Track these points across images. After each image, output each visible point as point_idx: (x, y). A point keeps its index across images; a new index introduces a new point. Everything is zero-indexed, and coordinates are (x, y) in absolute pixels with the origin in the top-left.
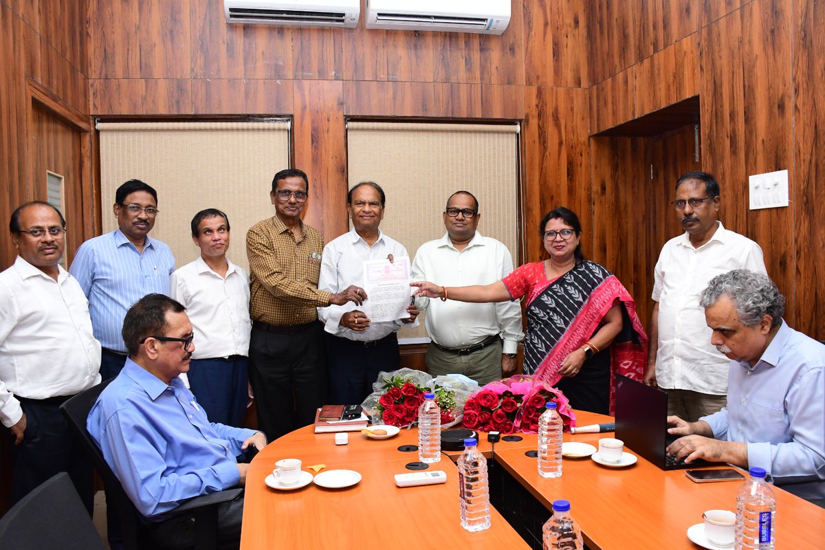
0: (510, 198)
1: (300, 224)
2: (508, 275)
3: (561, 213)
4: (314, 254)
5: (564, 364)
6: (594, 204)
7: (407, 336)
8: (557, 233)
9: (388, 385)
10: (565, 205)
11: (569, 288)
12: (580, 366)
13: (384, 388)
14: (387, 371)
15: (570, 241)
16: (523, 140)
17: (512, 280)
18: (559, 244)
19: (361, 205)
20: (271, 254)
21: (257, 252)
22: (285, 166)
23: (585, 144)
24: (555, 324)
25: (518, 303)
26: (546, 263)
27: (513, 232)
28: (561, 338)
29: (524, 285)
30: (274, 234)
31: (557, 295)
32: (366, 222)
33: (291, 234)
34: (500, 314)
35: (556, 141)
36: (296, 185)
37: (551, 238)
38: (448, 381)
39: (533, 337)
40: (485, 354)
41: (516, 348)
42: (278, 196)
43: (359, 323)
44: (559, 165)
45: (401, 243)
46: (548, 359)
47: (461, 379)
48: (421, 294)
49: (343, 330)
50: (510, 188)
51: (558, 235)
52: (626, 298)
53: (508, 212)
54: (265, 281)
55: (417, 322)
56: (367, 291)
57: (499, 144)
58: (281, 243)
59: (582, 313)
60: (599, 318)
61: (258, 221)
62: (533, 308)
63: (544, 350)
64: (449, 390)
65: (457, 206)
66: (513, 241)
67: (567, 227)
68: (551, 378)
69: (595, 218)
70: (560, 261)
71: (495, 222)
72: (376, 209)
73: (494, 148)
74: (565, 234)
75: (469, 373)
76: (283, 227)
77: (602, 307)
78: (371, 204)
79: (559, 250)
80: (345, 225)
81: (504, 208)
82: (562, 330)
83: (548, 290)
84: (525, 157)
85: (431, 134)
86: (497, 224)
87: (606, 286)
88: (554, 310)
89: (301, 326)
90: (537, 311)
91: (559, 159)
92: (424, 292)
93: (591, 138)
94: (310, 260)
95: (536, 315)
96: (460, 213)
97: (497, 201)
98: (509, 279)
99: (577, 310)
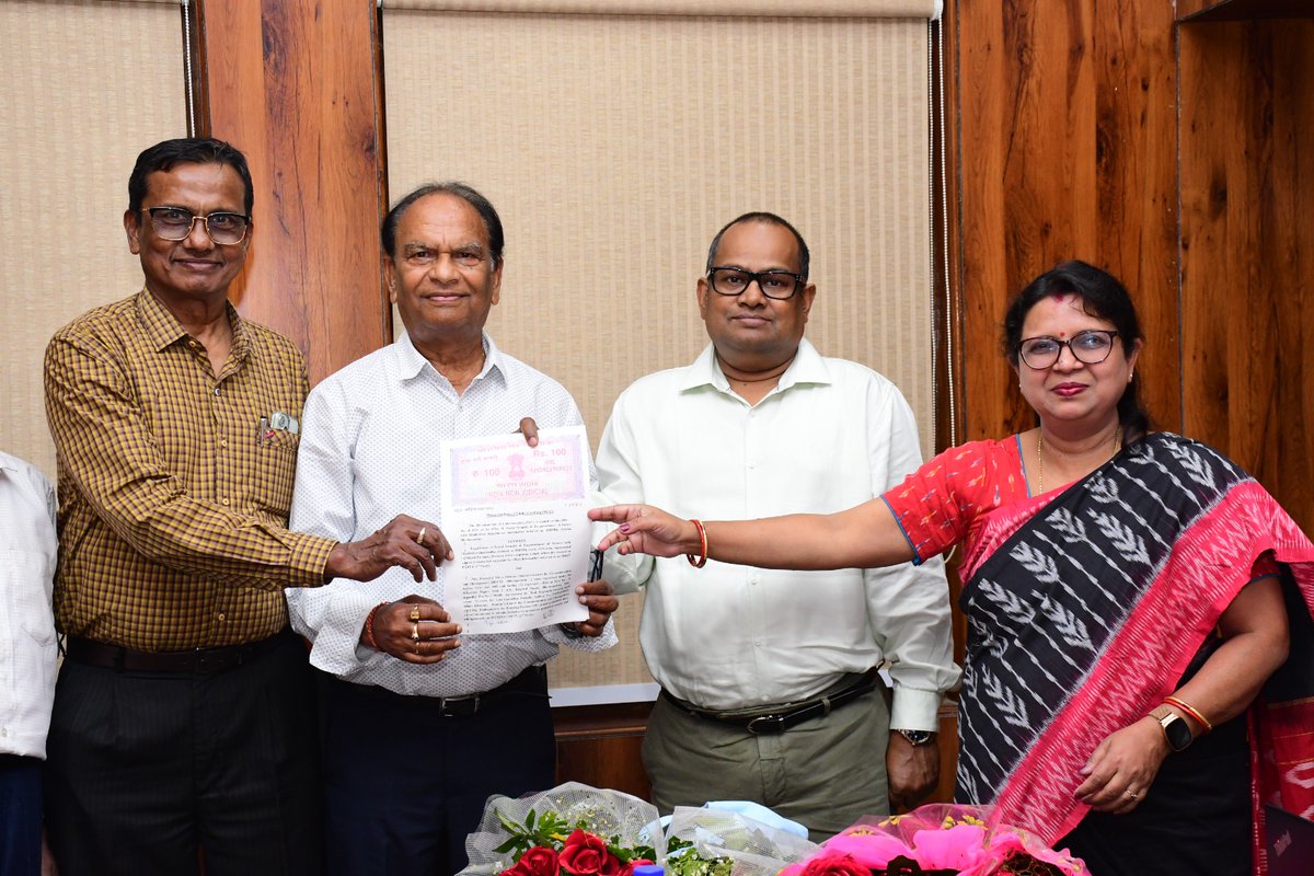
0: (912, 232)
1: (230, 318)
2: (901, 481)
3: (1074, 279)
4: (276, 417)
5: (1096, 767)
6: (1186, 247)
7: (580, 678)
8: (1062, 344)
9: (518, 841)
10: (1088, 254)
11: (1103, 520)
12: (1148, 777)
13: (504, 849)
14: (514, 794)
15: (1106, 369)
16: (953, 41)
17: (916, 494)
18: (1069, 380)
19: (426, 259)
20: (132, 417)
21: (82, 410)
22: (174, 127)
23: (1158, 51)
24: (1059, 637)
25: (936, 568)
26: (1026, 440)
27: (921, 344)
28: (1082, 681)
29: (953, 511)
30: (140, 353)
31: (1062, 544)
32: (444, 314)
33: (198, 352)
34: (879, 603)
35: (1062, 43)
36: (210, 190)
37: (1042, 361)
38: (708, 823)
39: (987, 681)
40: (834, 732)
41: (933, 713)
42: (149, 225)
43: (424, 637)
44: (1070, 122)
45: (561, 379)
46: (1040, 751)
47: (753, 816)
48: (625, 545)
49: (370, 663)
50: (911, 200)
51: (1066, 351)
52: (1299, 551)
53: (905, 278)
54: (109, 506)
55: (610, 636)
56: (451, 534)
57: (872, 55)
58: (161, 379)
59: (1149, 601)
60: (1207, 619)
61: (85, 309)
62: (984, 585)
63: (1024, 723)
64: (715, 853)
65: (744, 263)
66: (921, 374)
67: (1094, 325)
68: (1052, 814)
69: (1190, 292)
70: (1072, 432)
71: (862, 312)
72: (473, 272)
73: (858, 72)
74: (1088, 348)
75: (777, 797)
76: (169, 328)
77: (1215, 582)
78: (457, 254)
79: (1068, 398)
80: (378, 322)
81: (890, 266)
82: (1084, 657)
83: (1034, 527)
84: (957, 99)
85: (654, 27)
86: (869, 318)
87: (1228, 513)
88: (1055, 592)
89: (235, 649)
90: (998, 594)
91: (1069, 106)
92: (635, 538)
93: (1179, 29)
94: (262, 434)
95: (995, 607)
96: (754, 284)
97: (868, 242)
98: (905, 494)
99: (1132, 592)
